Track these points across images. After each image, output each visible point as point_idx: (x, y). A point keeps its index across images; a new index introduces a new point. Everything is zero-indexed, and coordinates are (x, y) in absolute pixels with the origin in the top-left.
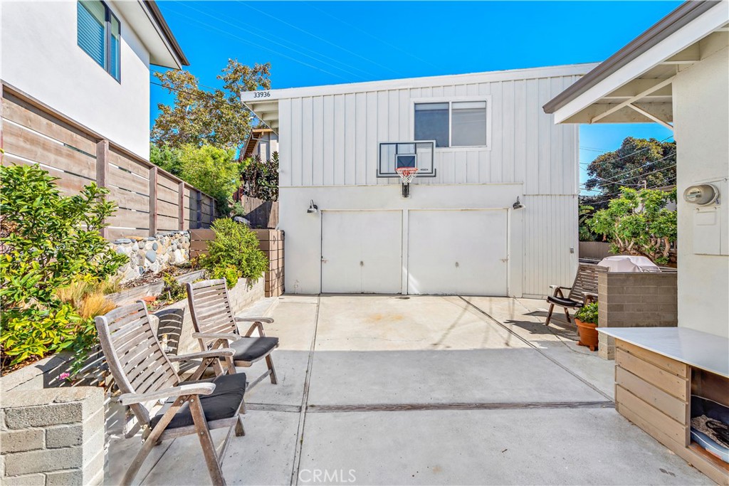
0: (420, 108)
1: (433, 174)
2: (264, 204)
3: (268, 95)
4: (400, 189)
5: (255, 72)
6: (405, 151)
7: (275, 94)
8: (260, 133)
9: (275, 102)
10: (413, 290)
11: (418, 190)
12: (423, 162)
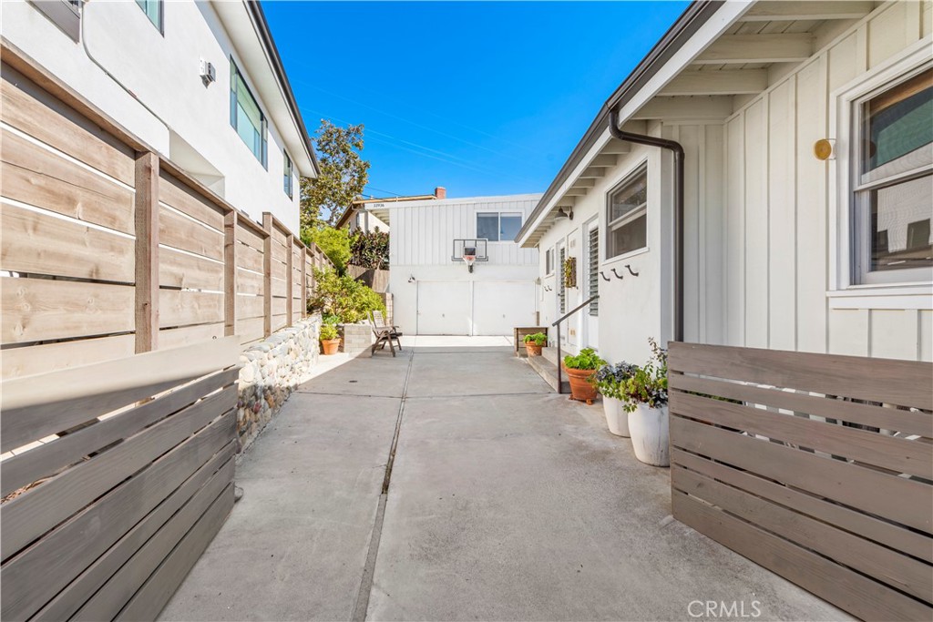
0: (480, 215)
1: (486, 259)
2: (367, 271)
3: (383, 205)
4: (467, 269)
5: (348, 134)
6: (470, 245)
7: (387, 205)
8: (360, 204)
9: (388, 209)
10: (475, 333)
11: (479, 269)
12: (480, 252)
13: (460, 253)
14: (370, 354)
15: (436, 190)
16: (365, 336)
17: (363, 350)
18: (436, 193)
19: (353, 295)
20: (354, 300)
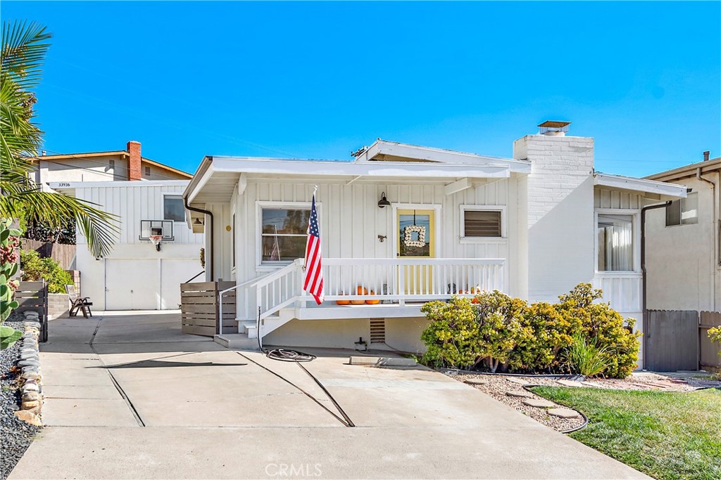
0: (167, 197)
3: (69, 185)
4: (155, 248)
6: (157, 225)
9: (74, 189)
10: (163, 307)
11: (166, 247)
12: (166, 231)
13: (146, 233)
14: (69, 315)
15: (129, 144)
16: (64, 302)
17: (63, 312)
18: (129, 148)
19: (53, 272)
20: (54, 276)
